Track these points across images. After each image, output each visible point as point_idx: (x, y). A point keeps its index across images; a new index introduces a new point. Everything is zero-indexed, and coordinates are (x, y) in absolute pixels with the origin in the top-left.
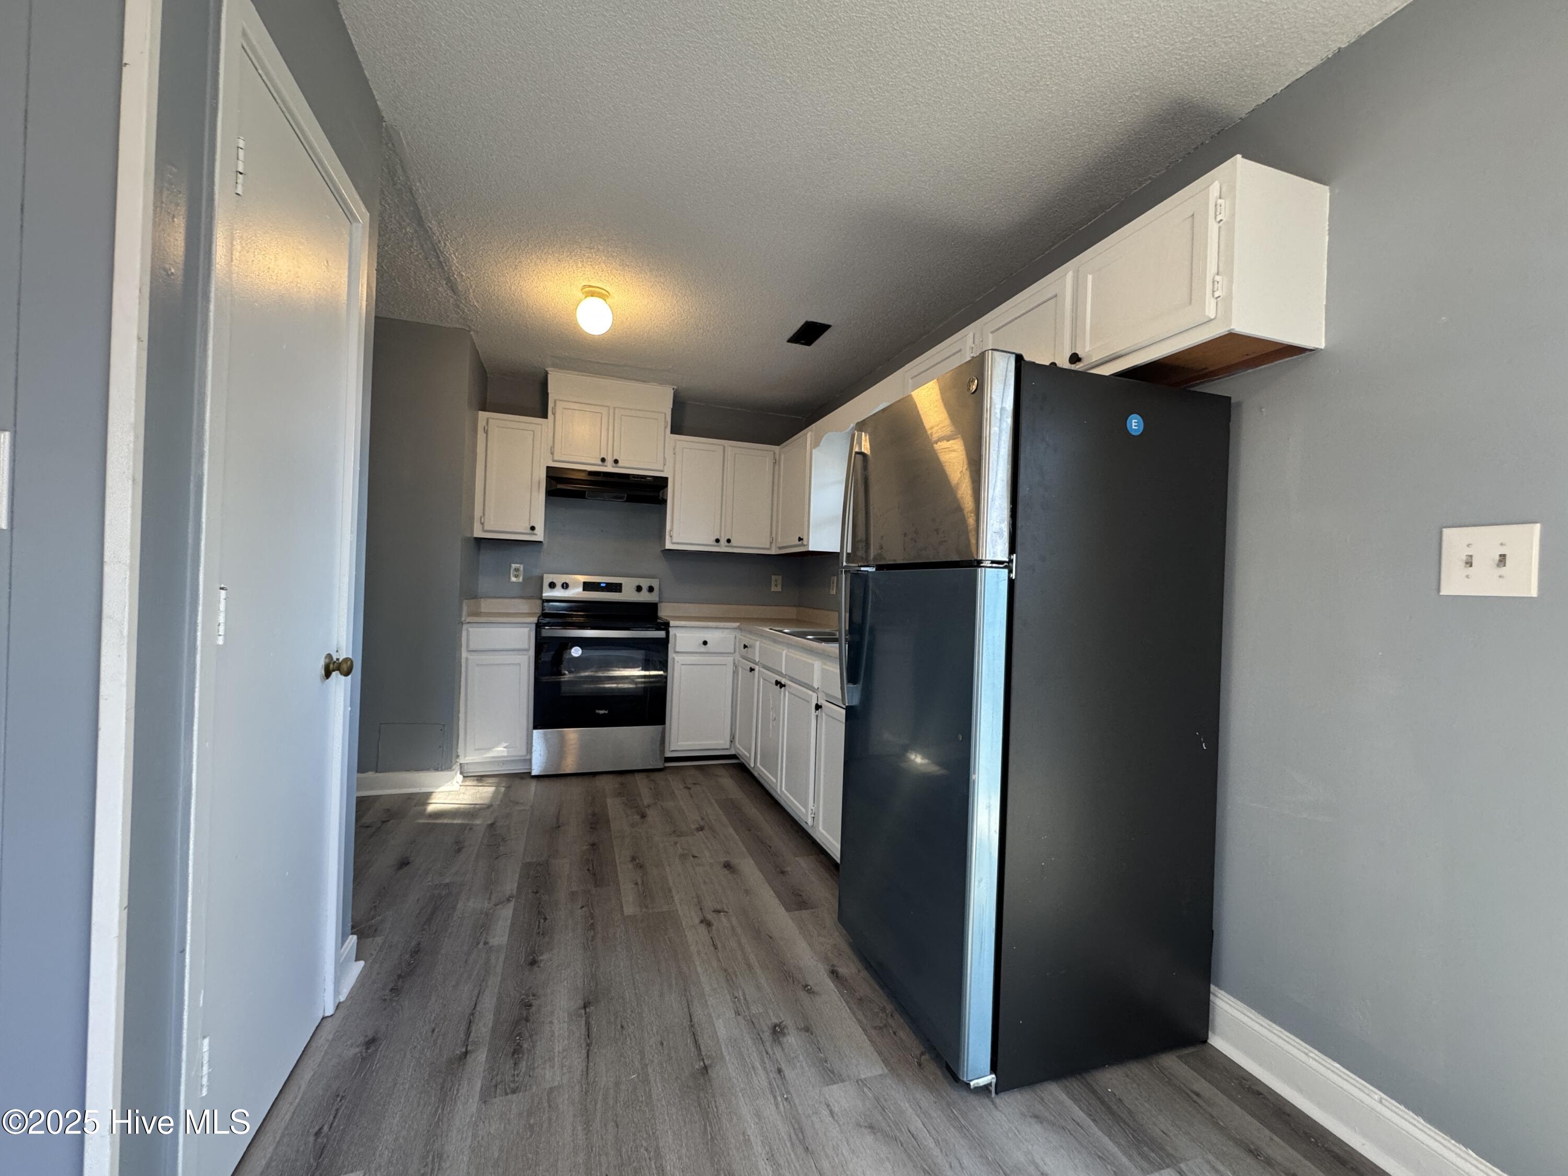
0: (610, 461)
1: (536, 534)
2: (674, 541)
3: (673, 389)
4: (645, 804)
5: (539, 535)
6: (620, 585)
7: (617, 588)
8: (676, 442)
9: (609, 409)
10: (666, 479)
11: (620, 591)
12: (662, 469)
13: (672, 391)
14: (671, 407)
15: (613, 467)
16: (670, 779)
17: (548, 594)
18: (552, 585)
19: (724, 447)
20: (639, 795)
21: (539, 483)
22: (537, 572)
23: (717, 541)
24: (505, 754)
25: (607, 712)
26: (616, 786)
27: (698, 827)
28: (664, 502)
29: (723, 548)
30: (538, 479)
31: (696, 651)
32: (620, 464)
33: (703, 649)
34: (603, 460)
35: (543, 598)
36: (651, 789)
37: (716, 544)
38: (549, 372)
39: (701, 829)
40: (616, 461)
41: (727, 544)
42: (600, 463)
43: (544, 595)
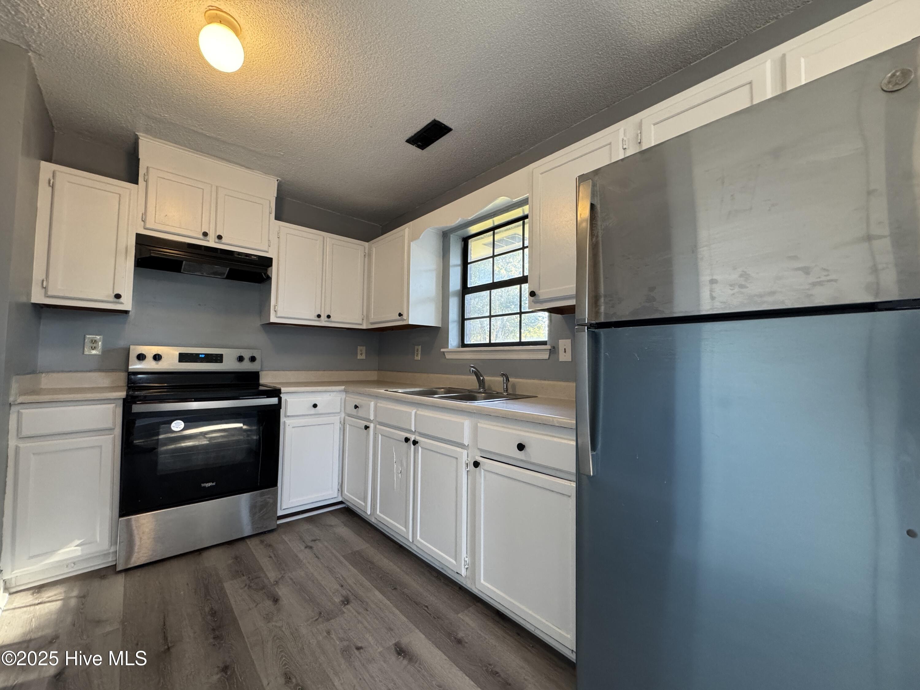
0: (212, 236)
1: (122, 303)
2: (279, 315)
3: (277, 180)
4: (272, 580)
5: (126, 304)
6: (221, 356)
7: (218, 358)
8: (280, 228)
9: (212, 186)
10: (270, 260)
11: (221, 361)
12: (266, 250)
13: (276, 183)
14: (276, 195)
15: (215, 242)
16: (286, 539)
17: (136, 366)
18: (141, 357)
19: (324, 238)
20: (261, 569)
21: (127, 248)
22: (122, 343)
23: (319, 316)
24: (79, 553)
25: (214, 484)
26: (230, 562)
27: (343, 599)
28: (269, 278)
29: (323, 322)
30: (124, 245)
31: (307, 413)
32: (223, 240)
33: (313, 411)
34: (205, 234)
35: (130, 371)
36: (270, 557)
37: (317, 319)
38: (140, 138)
39: (346, 601)
40: (220, 237)
41: (327, 319)
42: (201, 236)
43: (130, 367)
